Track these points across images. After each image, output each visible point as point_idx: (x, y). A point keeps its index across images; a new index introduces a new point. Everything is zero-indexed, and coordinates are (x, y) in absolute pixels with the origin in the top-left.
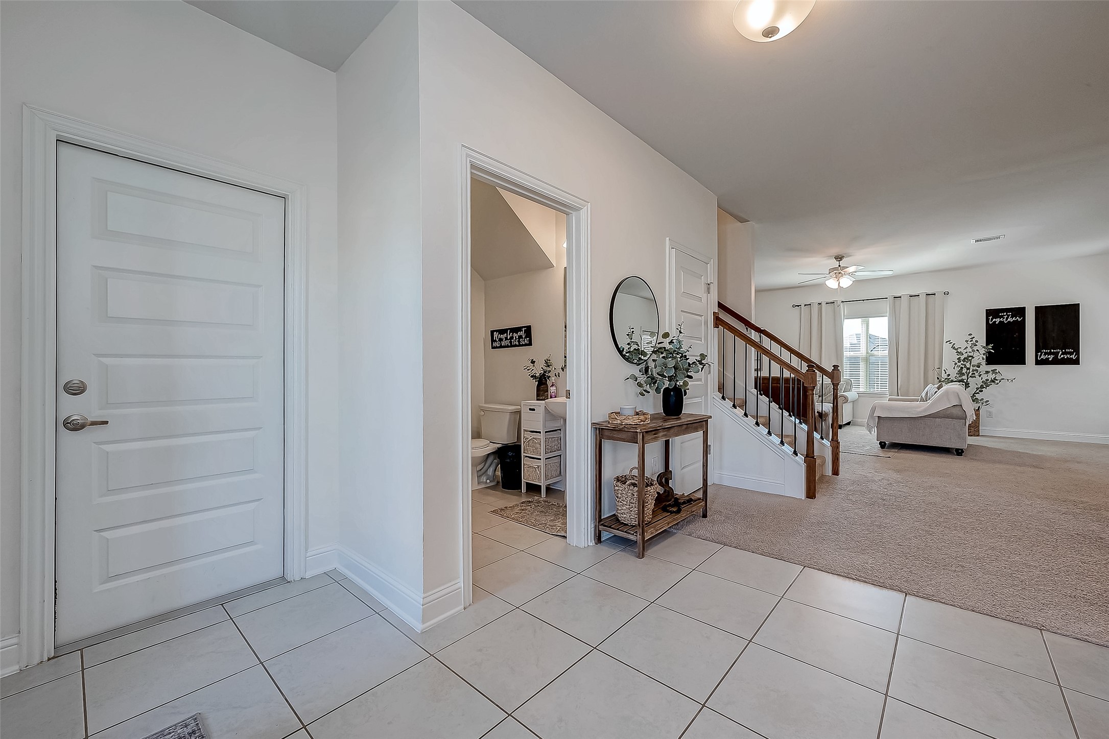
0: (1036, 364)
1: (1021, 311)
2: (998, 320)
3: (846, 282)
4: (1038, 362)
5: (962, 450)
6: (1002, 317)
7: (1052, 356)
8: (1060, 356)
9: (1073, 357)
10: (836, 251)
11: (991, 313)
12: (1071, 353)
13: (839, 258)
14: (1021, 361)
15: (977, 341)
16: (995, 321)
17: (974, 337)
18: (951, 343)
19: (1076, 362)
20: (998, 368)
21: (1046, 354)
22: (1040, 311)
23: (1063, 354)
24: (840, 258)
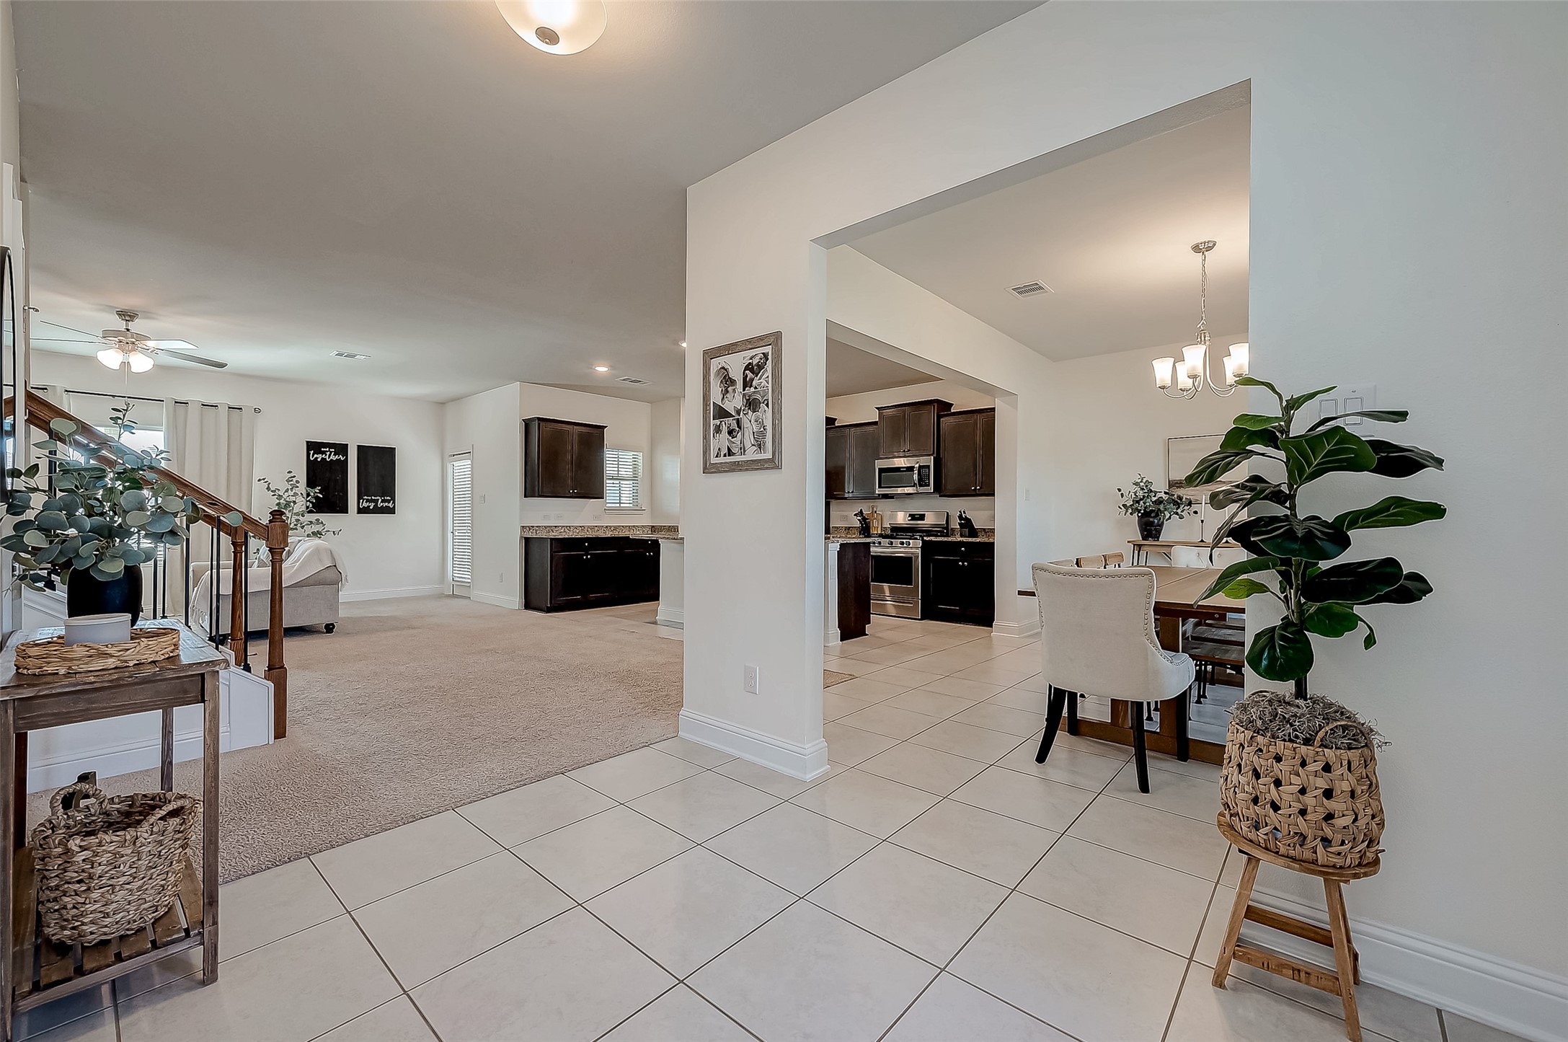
0: (358, 513)
1: (342, 449)
2: (320, 457)
3: (140, 363)
4: (360, 511)
5: (332, 624)
6: (324, 453)
7: (373, 504)
8: (380, 504)
9: (390, 505)
10: (127, 302)
11: (313, 447)
12: (389, 501)
13: (127, 315)
14: (344, 509)
15: (298, 482)
16: (317, 458)
17: (295, 477)
18: (266, 482)
19: (392, 511)
20: (323, 517)
21: (367, 501)
22: (361, 449)
23: (382, 502)
24: (130, 316)
